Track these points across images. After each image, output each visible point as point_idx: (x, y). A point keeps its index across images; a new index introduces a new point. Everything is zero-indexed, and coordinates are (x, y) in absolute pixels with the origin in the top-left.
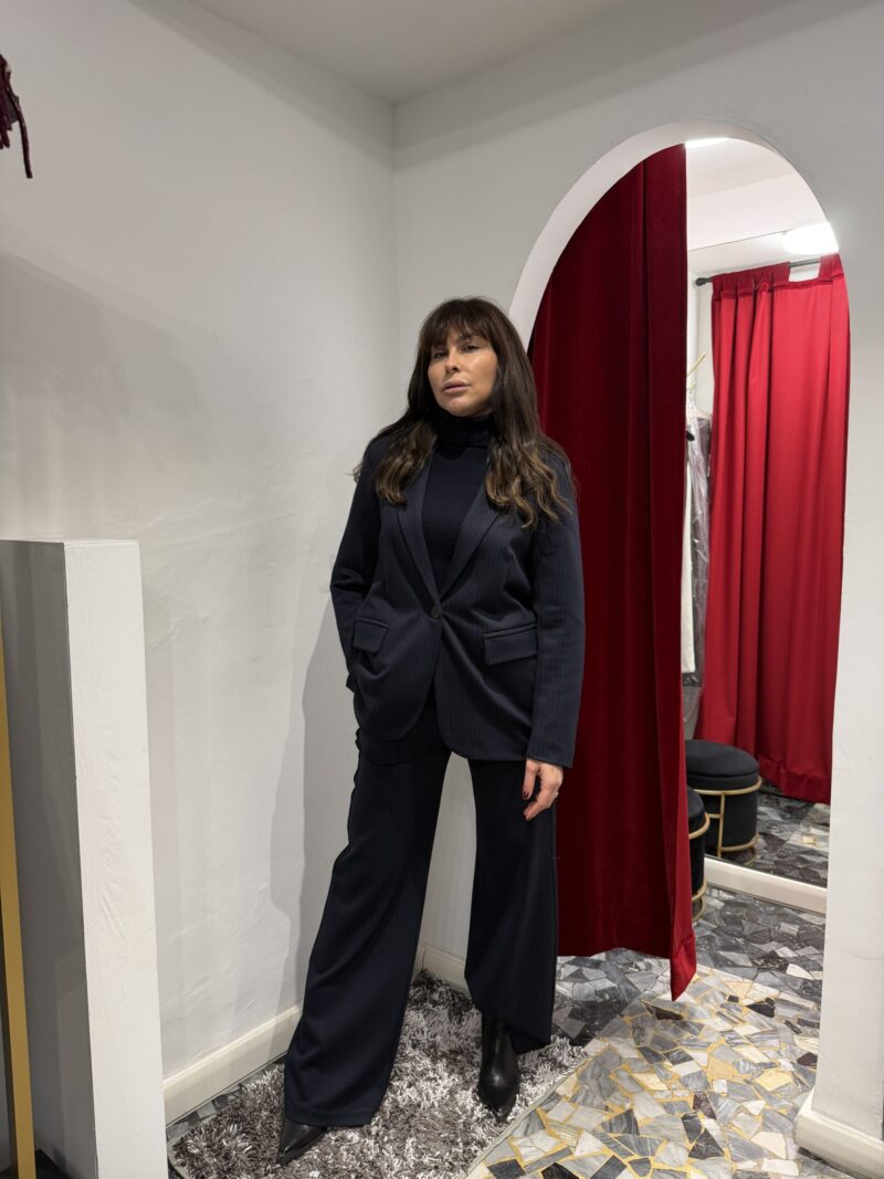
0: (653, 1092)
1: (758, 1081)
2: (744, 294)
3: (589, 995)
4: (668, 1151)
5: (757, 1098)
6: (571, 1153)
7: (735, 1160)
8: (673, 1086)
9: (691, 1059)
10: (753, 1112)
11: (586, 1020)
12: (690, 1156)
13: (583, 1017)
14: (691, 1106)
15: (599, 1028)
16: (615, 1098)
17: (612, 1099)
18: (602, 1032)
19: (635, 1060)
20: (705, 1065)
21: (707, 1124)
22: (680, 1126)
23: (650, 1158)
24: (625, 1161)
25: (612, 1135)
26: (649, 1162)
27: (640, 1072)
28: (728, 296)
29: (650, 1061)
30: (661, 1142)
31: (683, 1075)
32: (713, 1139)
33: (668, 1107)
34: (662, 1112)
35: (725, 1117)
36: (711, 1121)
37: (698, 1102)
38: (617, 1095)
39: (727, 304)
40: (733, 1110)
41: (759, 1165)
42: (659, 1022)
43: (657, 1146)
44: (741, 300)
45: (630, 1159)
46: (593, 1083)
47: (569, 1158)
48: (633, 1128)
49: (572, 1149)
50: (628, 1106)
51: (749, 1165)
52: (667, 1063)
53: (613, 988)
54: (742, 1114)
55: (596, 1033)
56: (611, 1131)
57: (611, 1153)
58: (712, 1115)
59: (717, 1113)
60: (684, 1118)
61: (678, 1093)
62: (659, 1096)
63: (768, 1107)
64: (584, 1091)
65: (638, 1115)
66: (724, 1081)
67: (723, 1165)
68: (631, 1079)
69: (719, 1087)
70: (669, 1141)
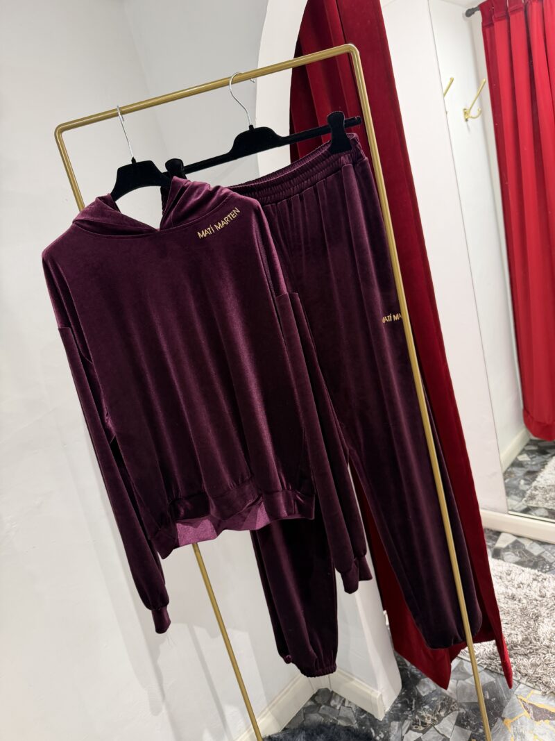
2: (514, 11)
3: (471, 695)
11: (472, 728)
13: (469, 724)
28: (499, 19)
39: (500, 27)
42: (537, 723)
44: (512, 17)
53: (491, 684)
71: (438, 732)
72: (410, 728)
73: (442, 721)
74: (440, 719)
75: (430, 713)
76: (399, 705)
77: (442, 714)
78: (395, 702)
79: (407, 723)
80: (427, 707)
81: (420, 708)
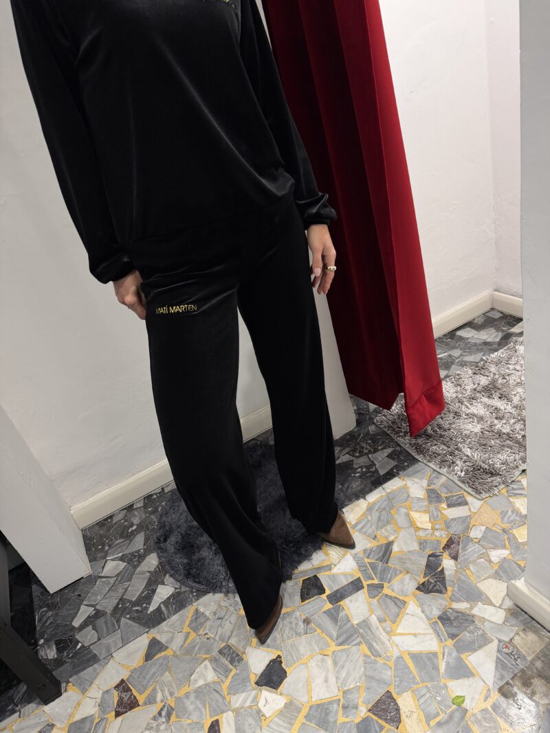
0: (418, 529)
1: (515, 532)
4: (402, 582)
5: (504, 547)
6: (330, 569)
7: (452, 599)
8: (437, 527)
9: (466, 503)
10: (493, 559)
11: (399, 460)
12: (418, 589)
13: (398, 458)
14: (442, 546)
15: (404, 469)
16: (386, 530)
17: (383, 531)
18: (405, 472)
19: (419, 499)
20: (475, 511)
21: (448, 564)
22: (424, 562)
23: (386, 585)
24: (365, 584)
25: (367, 560)
26: (383, 587)
27: (416, 511)
29: (430, 502)
30: (401, 573)
31: (450, 517)
32: (444, 578)
33: (422, 544)
34: (415, 546)
35: (465, 560)
36: (452, 562)
37: (450, 544)
38: (389, 527)
40: (476, 555)
41: (471, 608)
43: (396, 575)
45: (370, 582)
46: (375, 514)
47: (328, 573)
48: (386, 557)
49: (333, 566)
50: (391, 538)
51: (462, 606)
52: (444, 505)
54: (483, 560)
55: (401, 473)
56: (368, 557)
57: (359, 575)
58: (455, 558)
59: (460, 555)
60: (429, 556)
61: (437, 533)
62: (421, 533)
63: (510, 557)
64: (366, 520)
65: (395, 548)
66: (483, 528)
67: (441, 601)
68: (408, 515)
69: (476, 533)
70: (408, 572)
71: (370, 459)
72: (348, 453)
73: (378, 453)
74: (376, 451)
75: (370, 445)
76: (348, 437)
77: (380, 448)
78: (345, 435)
79: (347, 450)
80: (370, 441)
81: (363, 442)
